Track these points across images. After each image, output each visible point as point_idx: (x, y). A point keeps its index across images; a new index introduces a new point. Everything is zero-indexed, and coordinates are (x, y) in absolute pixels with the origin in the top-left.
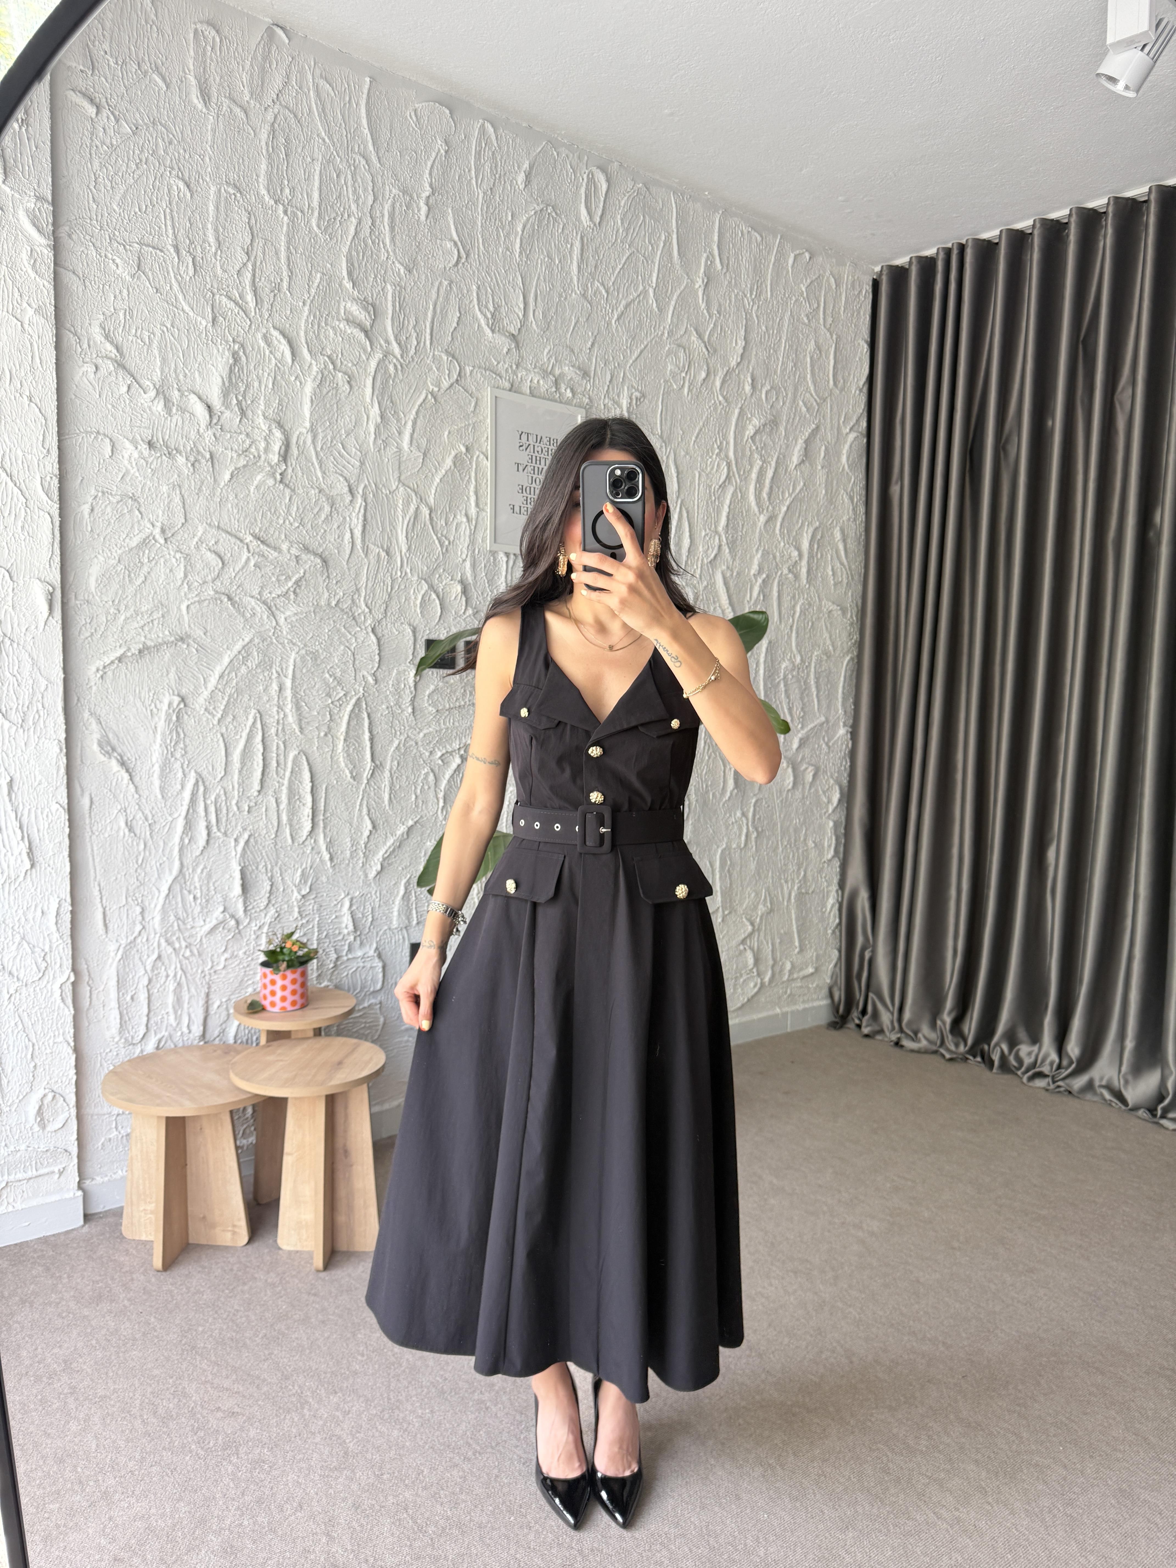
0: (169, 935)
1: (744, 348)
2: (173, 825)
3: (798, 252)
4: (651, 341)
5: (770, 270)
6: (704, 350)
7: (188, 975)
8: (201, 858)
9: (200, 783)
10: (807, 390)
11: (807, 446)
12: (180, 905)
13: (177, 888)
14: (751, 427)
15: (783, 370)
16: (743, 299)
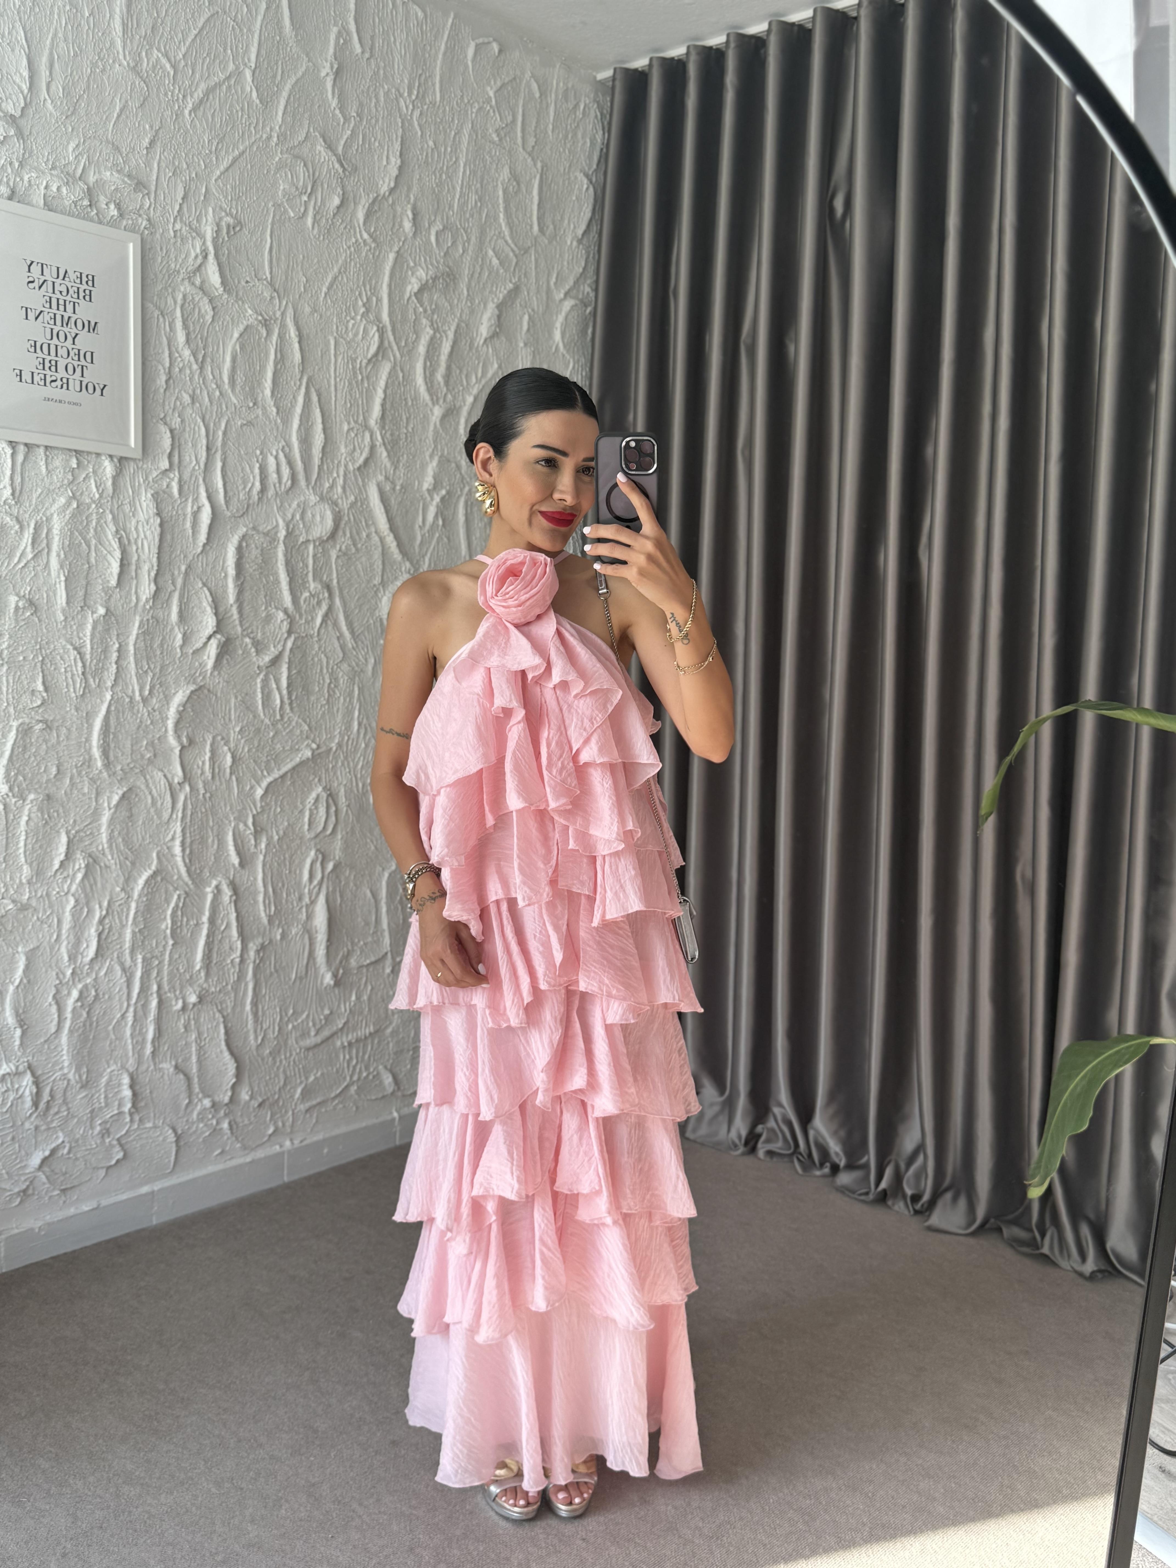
1: (400, 168)
3: (481, 40)
4: (251, 146)
5: (439, 62)
6: (337, 166)
10: (500, 235)
11: (500, 311)
14: (414, 280)
15: (462, 206)
16: (397, 99)
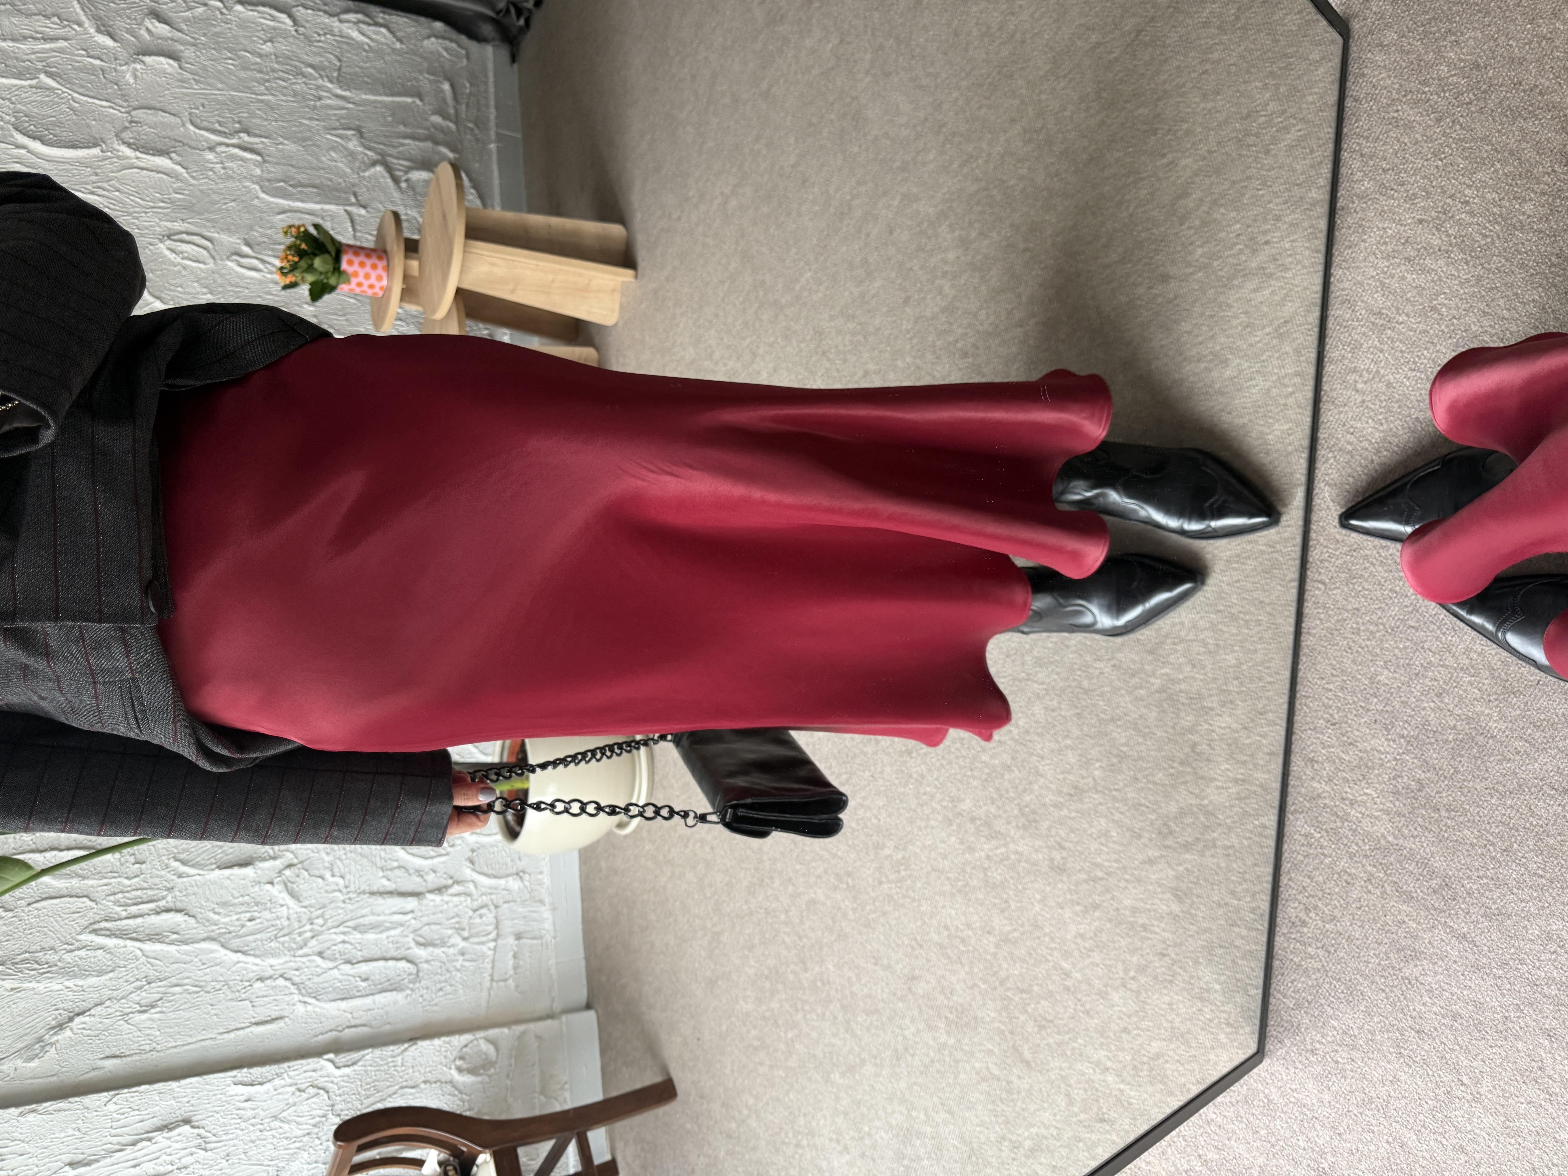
0: (294, 946)
2: (153, 955)
7: (346, 918)
8: (199, 916)
9: (96, 926)
12: (258, 936)
13: (236, 943)
